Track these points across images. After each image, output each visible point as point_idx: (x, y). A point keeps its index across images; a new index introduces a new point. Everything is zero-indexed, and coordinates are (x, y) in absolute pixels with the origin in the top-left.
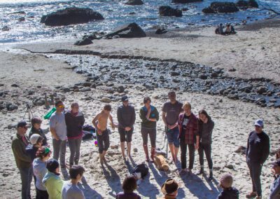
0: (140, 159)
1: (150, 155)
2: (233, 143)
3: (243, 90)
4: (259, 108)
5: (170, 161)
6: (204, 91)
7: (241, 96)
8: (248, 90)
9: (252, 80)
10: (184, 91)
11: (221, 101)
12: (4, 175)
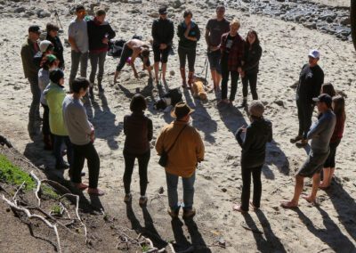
0: (176, 83)
1: (187, 79)
2: (292, 77)
3: (323, 19)
4: (337, 41)
5: (210, 90)
6: (278, 15)
7: (320, 26)
8: (330, 20)
9: (338, 8)
10: (253, 13)
11: (293, 29)
12: (15, 88)
